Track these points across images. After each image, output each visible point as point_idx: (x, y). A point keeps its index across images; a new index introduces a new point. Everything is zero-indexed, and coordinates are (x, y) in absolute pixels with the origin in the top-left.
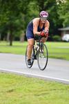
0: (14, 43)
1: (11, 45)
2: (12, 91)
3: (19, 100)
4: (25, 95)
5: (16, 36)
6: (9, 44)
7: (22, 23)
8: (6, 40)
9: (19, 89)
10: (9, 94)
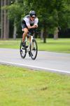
0: (48, 40)
1: (45, 42)
2: (46, 89)
3: (53, 98)
4: (59, 93)
5: (50, 33)
6: (43, 41)
7: (55, 20)
8: (39, 38)
9: (53, 87)
10: (43, 92)
